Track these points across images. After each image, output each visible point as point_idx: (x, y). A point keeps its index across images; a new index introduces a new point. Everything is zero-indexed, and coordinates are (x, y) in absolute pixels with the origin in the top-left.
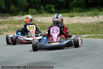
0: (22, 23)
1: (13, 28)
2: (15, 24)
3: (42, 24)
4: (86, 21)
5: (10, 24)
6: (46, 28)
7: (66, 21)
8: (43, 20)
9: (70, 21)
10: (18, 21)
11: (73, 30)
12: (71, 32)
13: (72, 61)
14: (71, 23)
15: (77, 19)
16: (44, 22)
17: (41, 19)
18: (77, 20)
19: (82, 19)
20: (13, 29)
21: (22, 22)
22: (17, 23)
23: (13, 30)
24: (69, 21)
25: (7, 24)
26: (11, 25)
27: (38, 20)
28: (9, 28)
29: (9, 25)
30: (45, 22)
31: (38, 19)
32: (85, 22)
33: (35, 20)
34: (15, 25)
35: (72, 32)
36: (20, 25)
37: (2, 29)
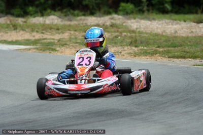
1: (79, 39)
5: (76, 31)
6: (141, 43)
7: (186, 30)
8: (142, 26)
9: (194, 30)
12: (187, 52)
13: (167, 112)
14: (194, 35)
16: (142, 30)
17: (138, 24)
20: (79, 41)
23: (77, 43)
24: (192, 30)
25: (69, 30)
26: (77, 33)
27: (132, 25)
28: (70, 40)
29: (72, 32)
30: (144, 31)
31: (132, 23)
33: (126, 26)
35: (188, 54)
37: (57, 41)
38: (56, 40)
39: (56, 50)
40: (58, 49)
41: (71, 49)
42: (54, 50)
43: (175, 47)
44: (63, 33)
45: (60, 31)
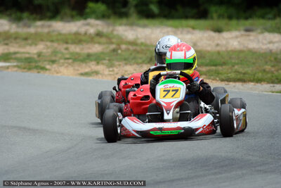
0: (85, 41)
2: (67, 43)
3: (143, 47)
4: (263, 44)
5: (52, 41)
9: (219, 42)
10: (70, 34)
11: (246, 70)
12: (244, 74)
14: (224, 49)
15: (237, 37)
16: (143, 41)
18: (239, 42)
19: (252, 38)
20: (67, 56)
21: (83, 38)
22: (70, 41)
23: (68, 59)
24: (216, 42)
25: (42, 40)
26: (55, 45)
28: (55, 53)
29: (49, 44)
31: (125, 31)
32: (264, 47)
34: (65, 46)
35: (247, 76)
36: (81, 46)
37: (35, 56)
38: (34, 54)
39: (47, 70)
40: (48, 67)
41: (67, 67)
42: (43, 69)
43: (216, 65)
44: (36, 45)
45: (30, 42)
